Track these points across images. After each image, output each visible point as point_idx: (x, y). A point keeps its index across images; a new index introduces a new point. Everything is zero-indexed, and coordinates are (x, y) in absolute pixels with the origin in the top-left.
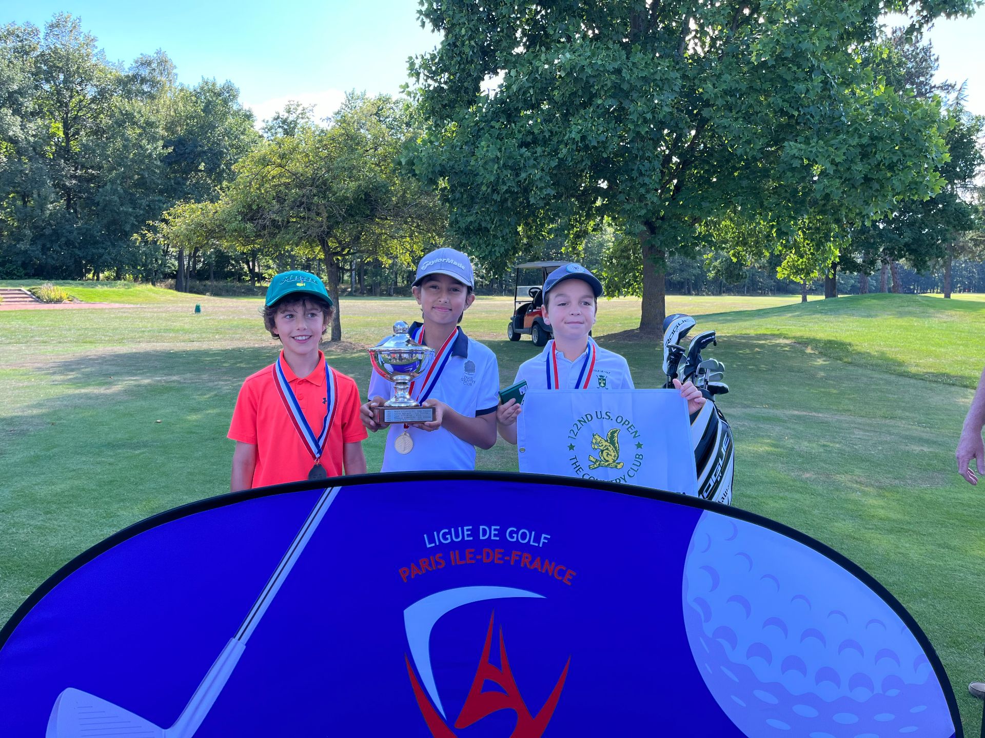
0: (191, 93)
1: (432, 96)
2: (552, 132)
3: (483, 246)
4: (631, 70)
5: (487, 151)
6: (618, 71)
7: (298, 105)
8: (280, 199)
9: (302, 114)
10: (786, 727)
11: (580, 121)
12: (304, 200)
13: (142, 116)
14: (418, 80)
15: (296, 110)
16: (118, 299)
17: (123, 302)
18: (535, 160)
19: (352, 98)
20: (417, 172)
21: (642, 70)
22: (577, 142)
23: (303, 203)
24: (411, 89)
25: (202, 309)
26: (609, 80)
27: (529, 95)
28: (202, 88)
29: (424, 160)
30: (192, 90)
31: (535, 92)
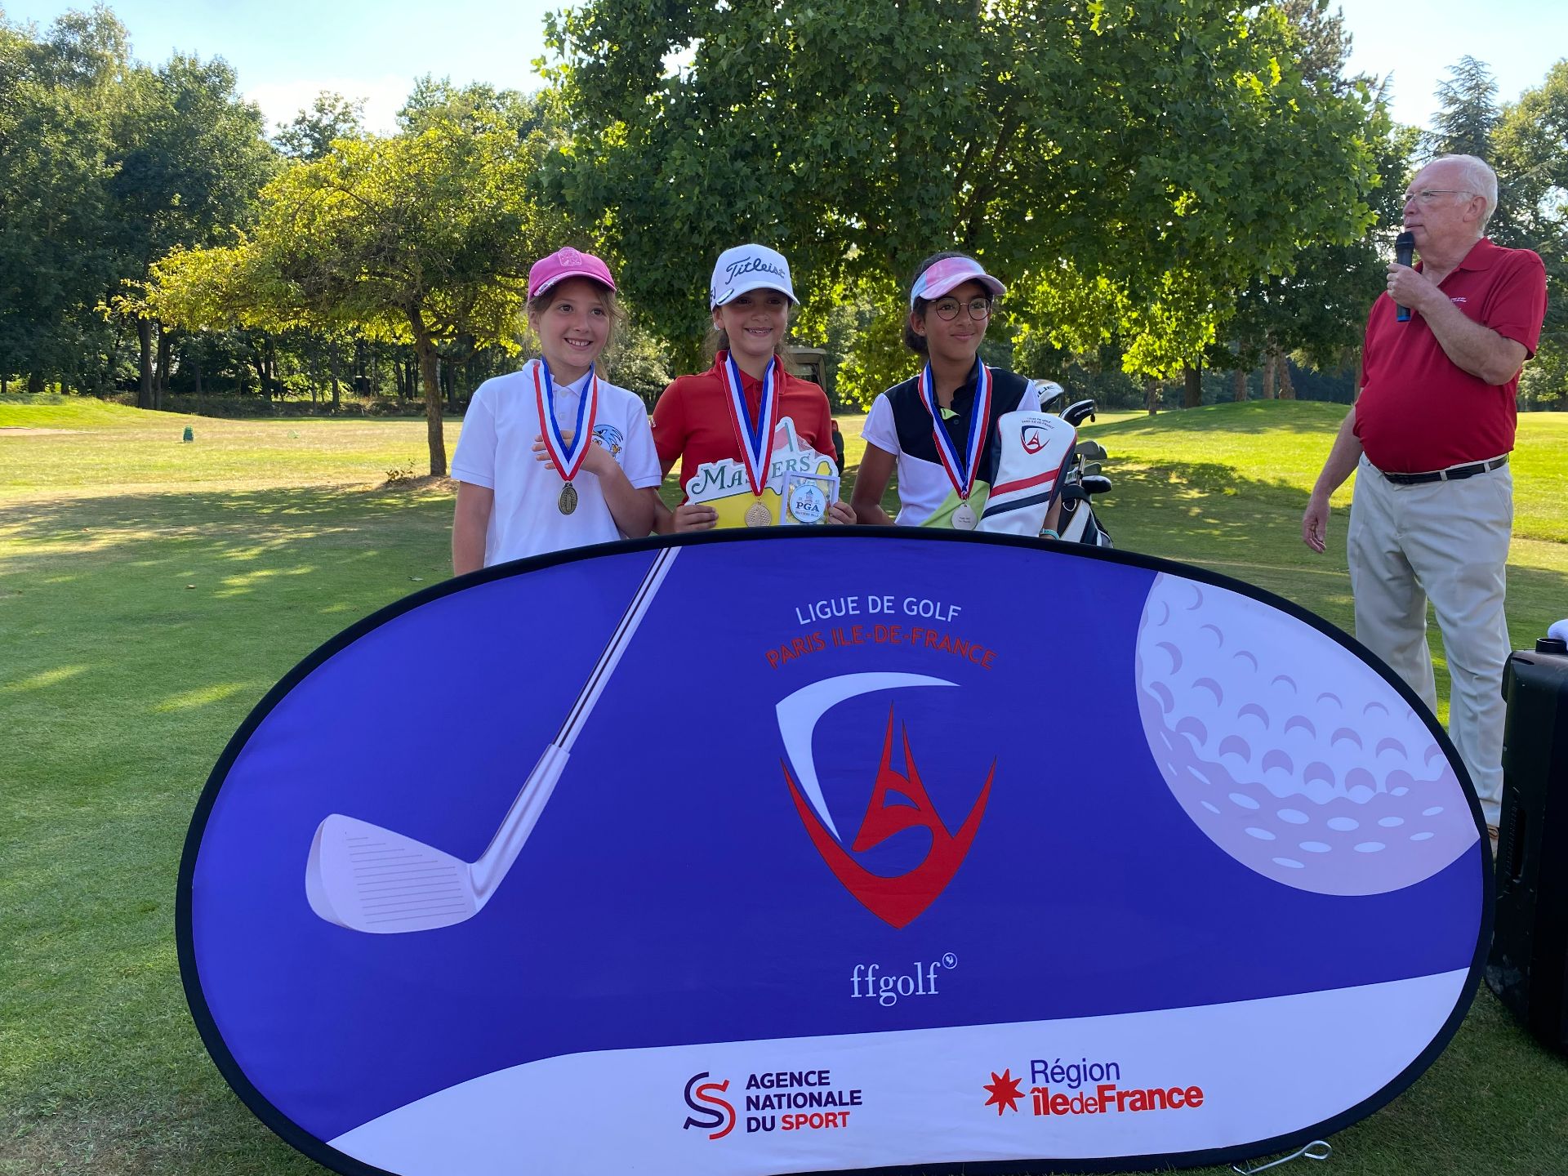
0: (154, 76)
1: (585, 77)
2: (783, 137)
3: (677, 319)
4: (908, 38)
5: (682, 165)
6: (888, 40)
7: (336, 100)
8: (345, 243)
9: (343, 114)
10: (1270, 836)
11: (830, 119)
12: (385, 243)
13: (71, 113)
14: (562, 53)
15: (334, 106)
16: (47, 421)
17: (56, 427)
18: (758, 180)
19: (427, 88)
20: (569, 199)
21: (924, 38)
22: (825, 152)
23: (383, 249)
24: (551, 65)
25: (195, 438)
26: (874, 52)
27: (746, 76)
28: (173, 69)
29: (580, 179)
30: (156, 71)
31: (756, 71)
